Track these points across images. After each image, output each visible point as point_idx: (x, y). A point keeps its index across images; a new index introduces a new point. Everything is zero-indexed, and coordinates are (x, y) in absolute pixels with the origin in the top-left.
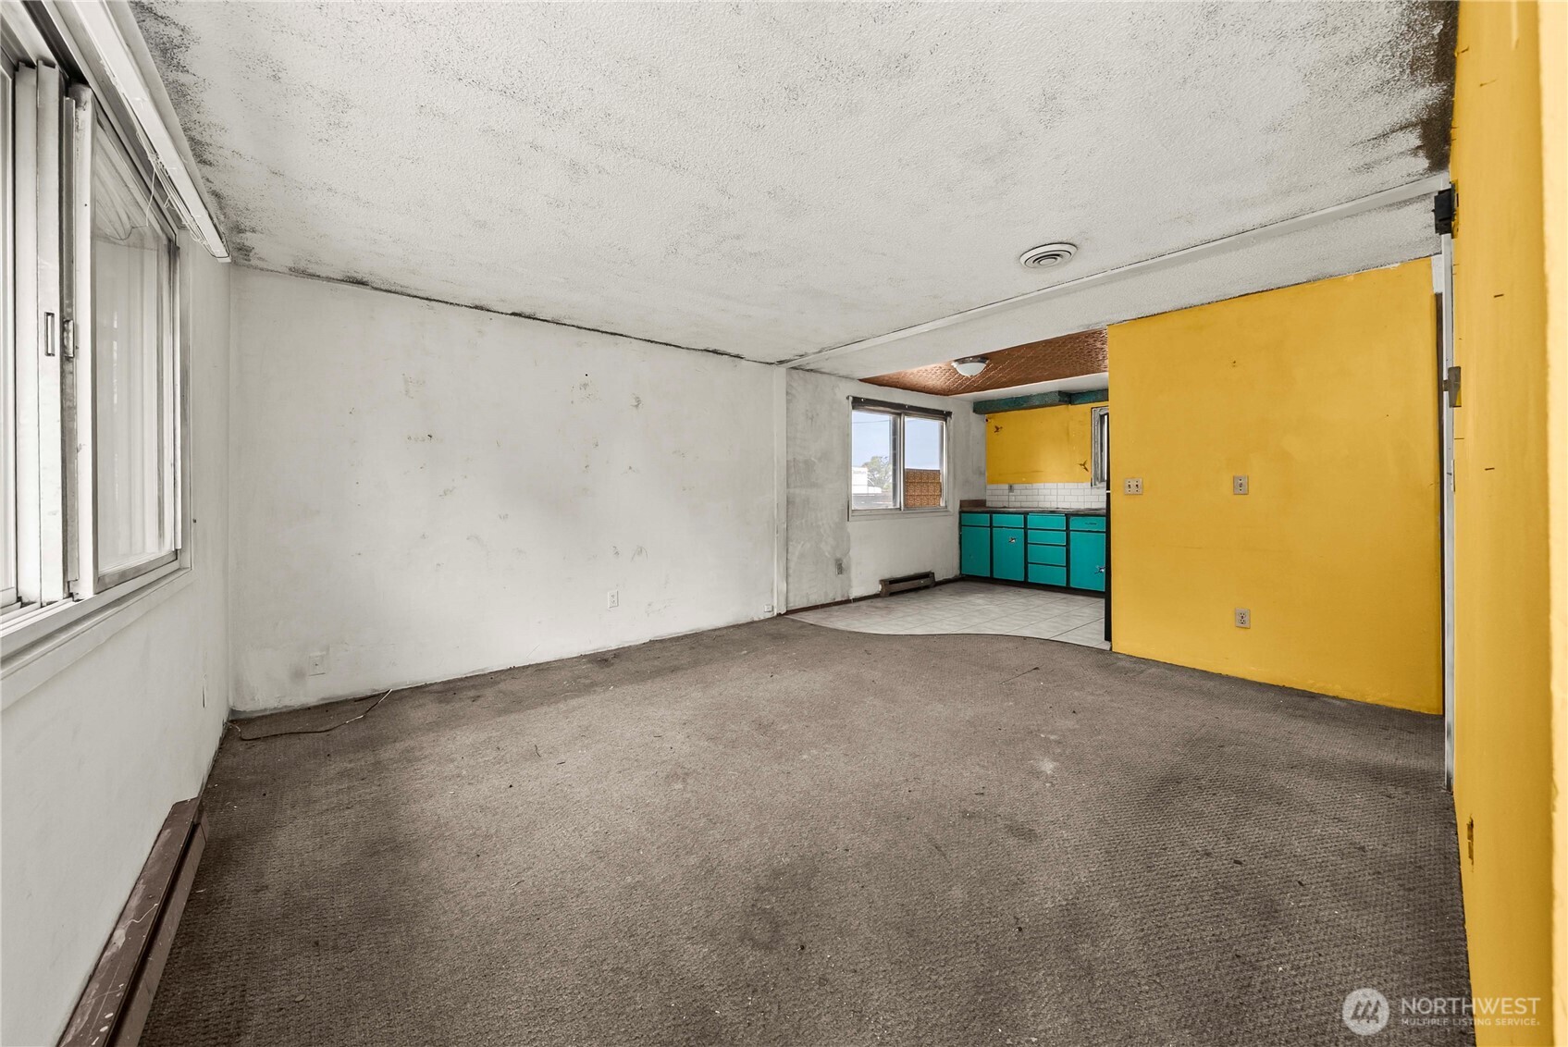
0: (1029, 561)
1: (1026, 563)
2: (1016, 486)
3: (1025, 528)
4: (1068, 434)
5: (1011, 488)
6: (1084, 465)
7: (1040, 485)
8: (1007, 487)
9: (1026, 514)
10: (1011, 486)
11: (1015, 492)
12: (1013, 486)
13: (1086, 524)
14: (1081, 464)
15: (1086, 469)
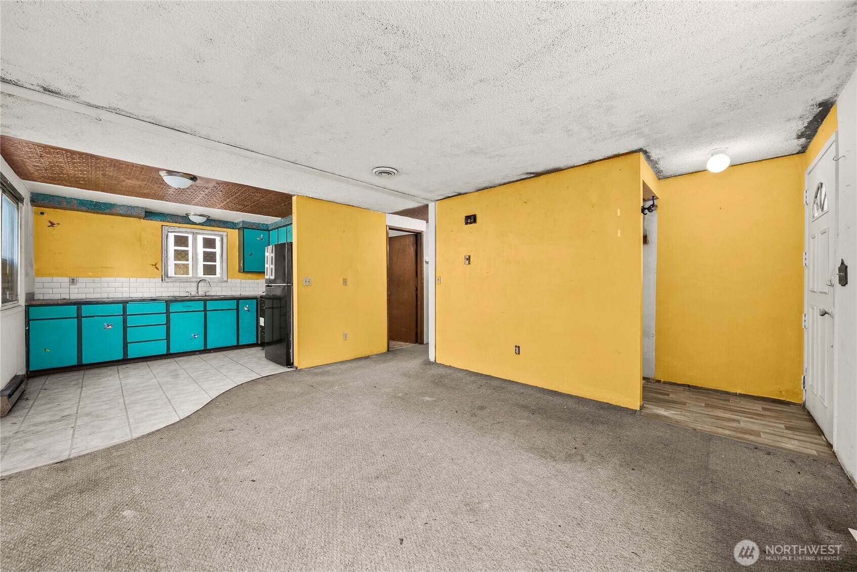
0: (129, 341)
1: (126, 344)
2: (80, 280)
3: (124, 315)
4: (141, 241)
5: (73, 282)
6: (155, 265)
7: (110, 280)
8: (66, 280)
9: (125, 303)
10: (73, 280)
11: (78, 285)
12: (75, 279)
13: (184, 307)
14: (152, 265)
15: (157, 268)
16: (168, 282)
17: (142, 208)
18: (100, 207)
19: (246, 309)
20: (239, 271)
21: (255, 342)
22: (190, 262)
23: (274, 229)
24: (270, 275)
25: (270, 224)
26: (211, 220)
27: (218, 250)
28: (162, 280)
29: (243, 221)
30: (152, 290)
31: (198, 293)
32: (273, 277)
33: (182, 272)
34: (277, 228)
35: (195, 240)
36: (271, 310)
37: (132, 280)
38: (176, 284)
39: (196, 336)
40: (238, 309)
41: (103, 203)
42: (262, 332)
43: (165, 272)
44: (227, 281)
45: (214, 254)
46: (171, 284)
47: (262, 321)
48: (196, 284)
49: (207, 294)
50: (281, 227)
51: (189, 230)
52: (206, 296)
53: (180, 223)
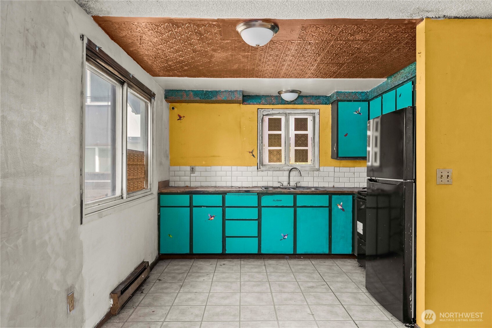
0: (227, 235)
1: (224, 238)
2: (197, 168)
3: (224, 207)
4: (240, 127)
5: (193, 170)
7: (218, 168)
8: (188, 168)
9: (224, 194)
10: (193, 168)
11: (197, 174)
12: (194, 168)
13: (274, 200)
14: (250, 152)
15: (253, 155)
16: (262, 171)
17: (240, 91)
18: (209, 96)
19: (340, 207)
20: (332, 157)
21: (351, 253)
22: (282, 148)
23: (376, 97)
24: (374, 161)
25: (371, 91)
26: (303, 96)
27: (309, 132)
28: (258, 169)
29: (337, 92)
30: (250, 179)
31: (289, 183)
32: (377, 164)
33: (275, 159)
34: (381, 95)
35: (287, 121)
36: (375, 211)
37: (234, 168)
38: (270, 173)
39: (286, 237)
40: (330, 207)
41: (211, 91)
42: (359, 242)
43: (260, 160)
44: (318, 170)
45: (306, 136)
46: (265, 173)
47: (360, 227)
48: (288, 172)
49: (299, 185)
50: (386, 92)
51: (281, 111)
52: (297, 187)
53: (273, 104)
